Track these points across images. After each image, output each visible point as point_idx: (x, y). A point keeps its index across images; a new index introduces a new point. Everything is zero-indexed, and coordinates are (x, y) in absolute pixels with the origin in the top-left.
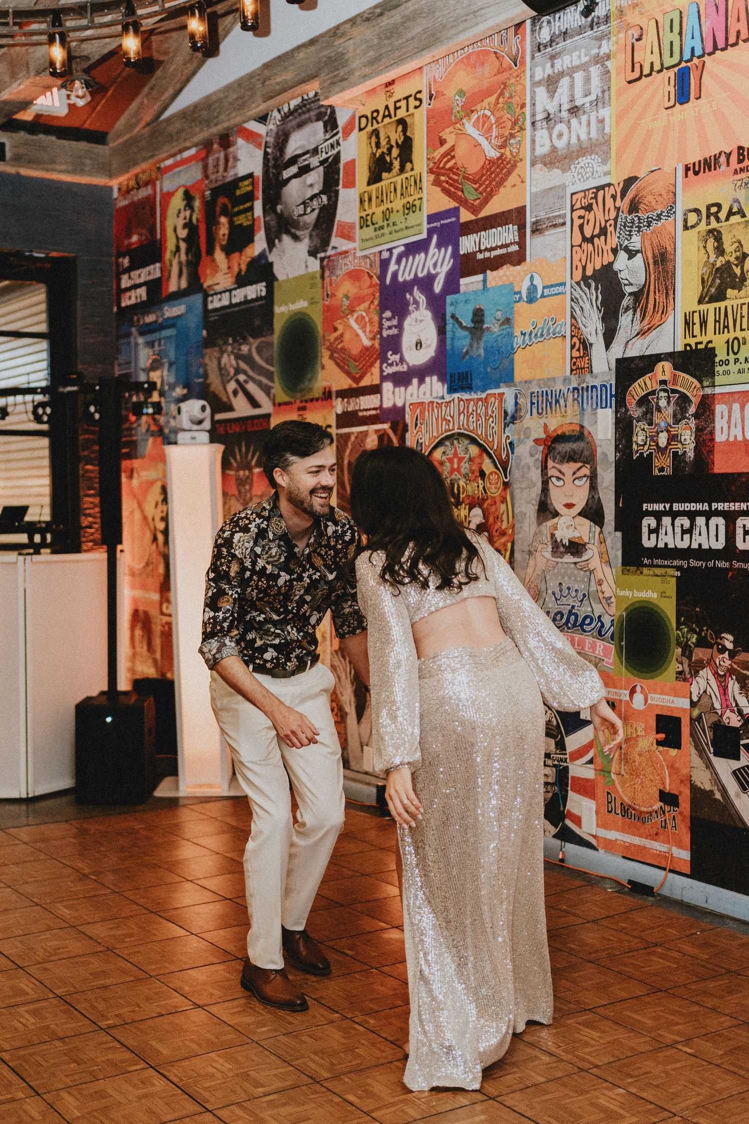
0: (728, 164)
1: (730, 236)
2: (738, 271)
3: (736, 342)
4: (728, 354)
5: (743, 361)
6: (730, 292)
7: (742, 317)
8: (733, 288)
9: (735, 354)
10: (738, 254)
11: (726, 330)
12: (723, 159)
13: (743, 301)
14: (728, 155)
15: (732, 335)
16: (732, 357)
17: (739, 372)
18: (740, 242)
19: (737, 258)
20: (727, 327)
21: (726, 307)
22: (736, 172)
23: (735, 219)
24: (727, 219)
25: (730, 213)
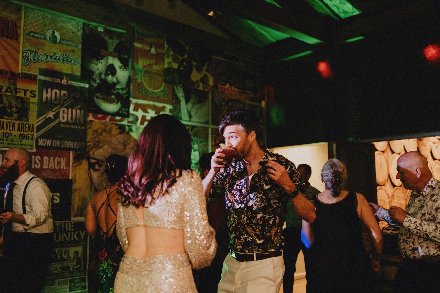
0: (6, 75)
1: (6, 99)
2: (9, 111)
3: (7, 134)
4: (3, 137)
5: (10, 141)
6: (5, 117)
7: (10, 126)
8: (7, 116)
9: (6, 137)
10: (9, 105)
11: (3, 129)
12: (4, 72)
13: (11, 121)
14: (7, 72)
15: (5, 131)
16: (5, 138)
17: (8, 144)
18: (10, 101)
19: (8, 106)
20: (4, 128)
21: (3, 121)
22: (9, 79)
23: (8, 94)
24: (5, 92)
25: (6, 91)
